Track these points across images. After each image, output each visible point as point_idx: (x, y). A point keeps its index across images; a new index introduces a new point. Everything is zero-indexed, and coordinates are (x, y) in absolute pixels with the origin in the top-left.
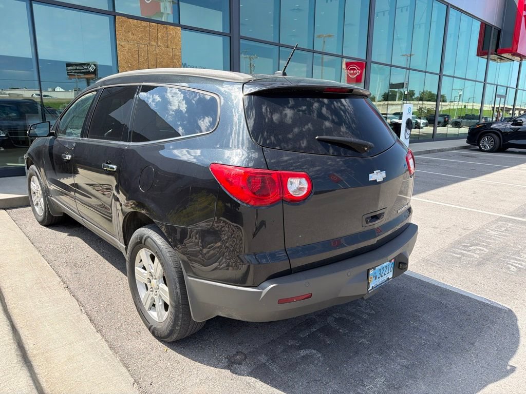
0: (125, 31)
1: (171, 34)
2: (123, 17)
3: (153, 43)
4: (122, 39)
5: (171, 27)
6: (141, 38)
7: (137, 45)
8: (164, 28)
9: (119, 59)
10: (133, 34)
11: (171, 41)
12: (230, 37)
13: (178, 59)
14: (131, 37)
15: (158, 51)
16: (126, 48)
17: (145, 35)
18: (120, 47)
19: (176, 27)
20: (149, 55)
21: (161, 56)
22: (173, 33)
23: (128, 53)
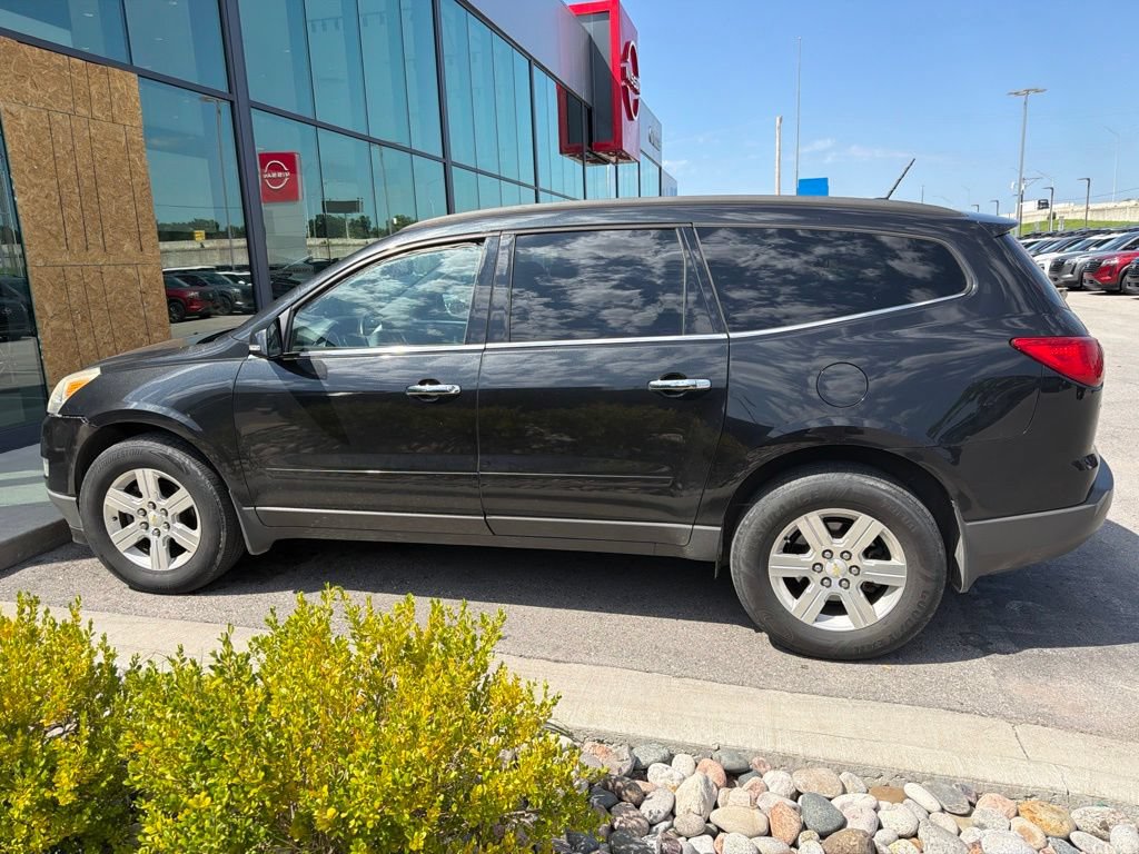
0: (16, 76)
1: (116, 88)
2: (7, 39)
3: (82, 111)
4: (10, 97)
5: (117, 71)
6: (54, 96)
7: (45, 114)
8: (101, 73)
9: (9, 151)
10: (35, 85)
11: (119, 107)
12: (232, 103)
13: (138, 151)
14: (32, 91)
15: (93, 131)
16: (23, 122)
17: (62, 89)
18: (9, 117)
19: (127, 73)
20: (76, 141)
21: (102, 143)
22: (122, 88)
23: (27, 133)
